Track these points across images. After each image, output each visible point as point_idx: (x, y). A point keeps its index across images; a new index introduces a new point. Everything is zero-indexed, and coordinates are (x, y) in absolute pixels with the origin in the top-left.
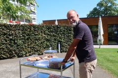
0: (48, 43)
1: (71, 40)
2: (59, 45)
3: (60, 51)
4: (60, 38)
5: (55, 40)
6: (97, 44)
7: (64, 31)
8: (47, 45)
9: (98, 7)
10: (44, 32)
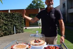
0: (6, 27)
1: (23, 24)
2: (15, 28)
3: (15, 33)
4: (15, 23)
5: (11, 24)
6: (38, 26)
7: (18, 17)
8: (5, 28)
9: (32, 4)
10: (3, 18)
